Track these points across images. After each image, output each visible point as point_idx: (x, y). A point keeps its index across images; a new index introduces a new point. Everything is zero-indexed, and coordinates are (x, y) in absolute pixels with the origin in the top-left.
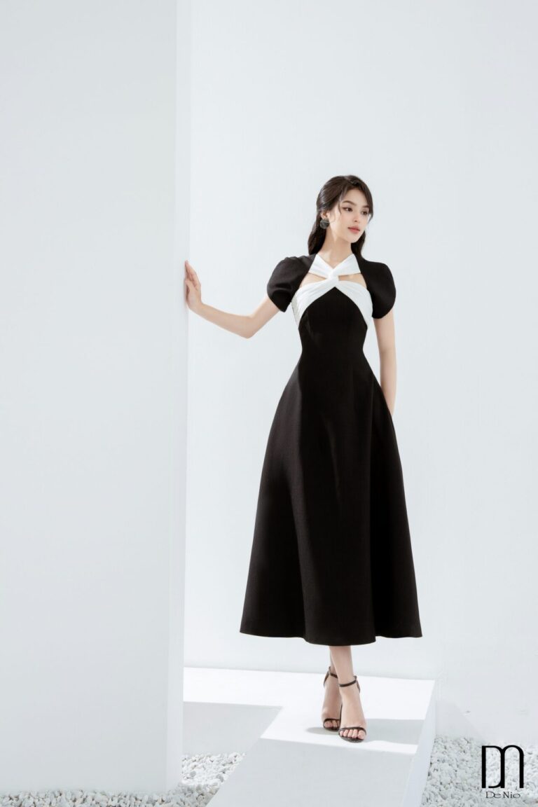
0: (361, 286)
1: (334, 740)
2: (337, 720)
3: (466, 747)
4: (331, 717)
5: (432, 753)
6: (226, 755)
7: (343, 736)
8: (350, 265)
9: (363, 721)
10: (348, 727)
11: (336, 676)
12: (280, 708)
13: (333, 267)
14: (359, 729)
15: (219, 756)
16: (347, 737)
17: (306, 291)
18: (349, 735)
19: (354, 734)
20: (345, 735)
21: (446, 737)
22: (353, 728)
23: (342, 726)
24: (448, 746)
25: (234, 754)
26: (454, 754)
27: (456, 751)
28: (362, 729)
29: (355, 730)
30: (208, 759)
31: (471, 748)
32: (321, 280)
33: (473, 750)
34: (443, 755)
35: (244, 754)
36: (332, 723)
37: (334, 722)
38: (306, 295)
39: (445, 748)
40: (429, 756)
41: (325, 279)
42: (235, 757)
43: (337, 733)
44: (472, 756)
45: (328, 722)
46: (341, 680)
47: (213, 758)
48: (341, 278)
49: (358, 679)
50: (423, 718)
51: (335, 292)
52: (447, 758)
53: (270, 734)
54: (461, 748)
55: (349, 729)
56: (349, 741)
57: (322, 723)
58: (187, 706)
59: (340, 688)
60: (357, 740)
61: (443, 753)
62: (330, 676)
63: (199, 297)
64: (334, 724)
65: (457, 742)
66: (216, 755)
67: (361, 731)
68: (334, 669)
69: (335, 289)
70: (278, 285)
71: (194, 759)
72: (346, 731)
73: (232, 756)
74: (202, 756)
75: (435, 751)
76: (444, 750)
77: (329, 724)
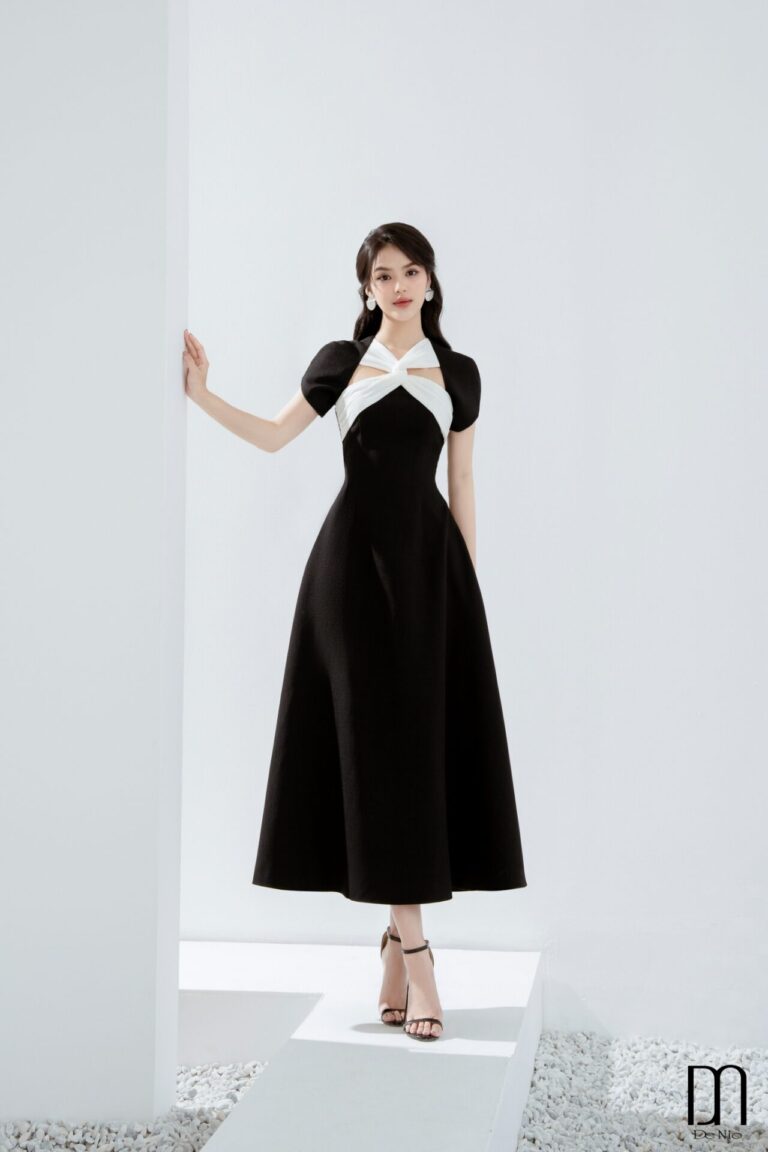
0: (437, 385)
1: (398, 1039)
2: (400, 1011)
3: (585, 1045)
4: (393, 1007)
5: (537, 1055)
6: (241, 1065)
7: (409, 1033)
8: (424, 354)
9: (438, 1010)
10: (416, 1018)
11: (398, 940)
12: (319, 996)
13: (399, 357)
14: (433, 1021)
15: (231, 1066)
16: (415, 1034)
17: (357, 390)
18: (418, 1032)
19: (425, 1029)
20: (412, 1031)
21: (557, 1032)
22: (424, 1020)
23: (408, 1019)
24: (559, 1045)
25: (253, 1063)
26: (568, 1055)
27: (570, 1051)
28: (437, 1022)
29: (427, 1023)
30: (215, 1070)
31: (591, 1047)
32: (380, 374)
33: (594, 1048)
34: (551, 1058)
35: (267, 1064)
36: (395, 1017)
37: (397, 1012)
38: (358, 396)
39: (556, 1047)
40: (533, 1060)
41: (386, 372)
42: (254, 1067)
43: (401, 1029)
44: (593, 1057)
45: (388, 1014)
46: (405, 945)
47: (222, 1069)
48: (410, 371)
49: (430, 945)
50: (523, 1003)
51: (400, 393)
52: (558, 1061)
53: (305, 1032)
54: (578, 1046)
55: (418, 1021)
56: (418, 1039)
57: (380, 1016)
58: (185, 995)
59: (404, 955)
60: (430, 1037)
61: (552, 1054)
62: (389, 940)
63: (204, 380)
64: (398, 1016)
65: (572, 1038)
66: (227, 1065)
67: (435, 1026)
68: (396, 929)
69: (401, 389)
70: (319, 380)
71: (194, 1071)
72: (414, 1025)
73: (250, 1065)
74: (205, 1067)
75: (541, 1051)
76: (553, 1050)
77: (389, 1017)
